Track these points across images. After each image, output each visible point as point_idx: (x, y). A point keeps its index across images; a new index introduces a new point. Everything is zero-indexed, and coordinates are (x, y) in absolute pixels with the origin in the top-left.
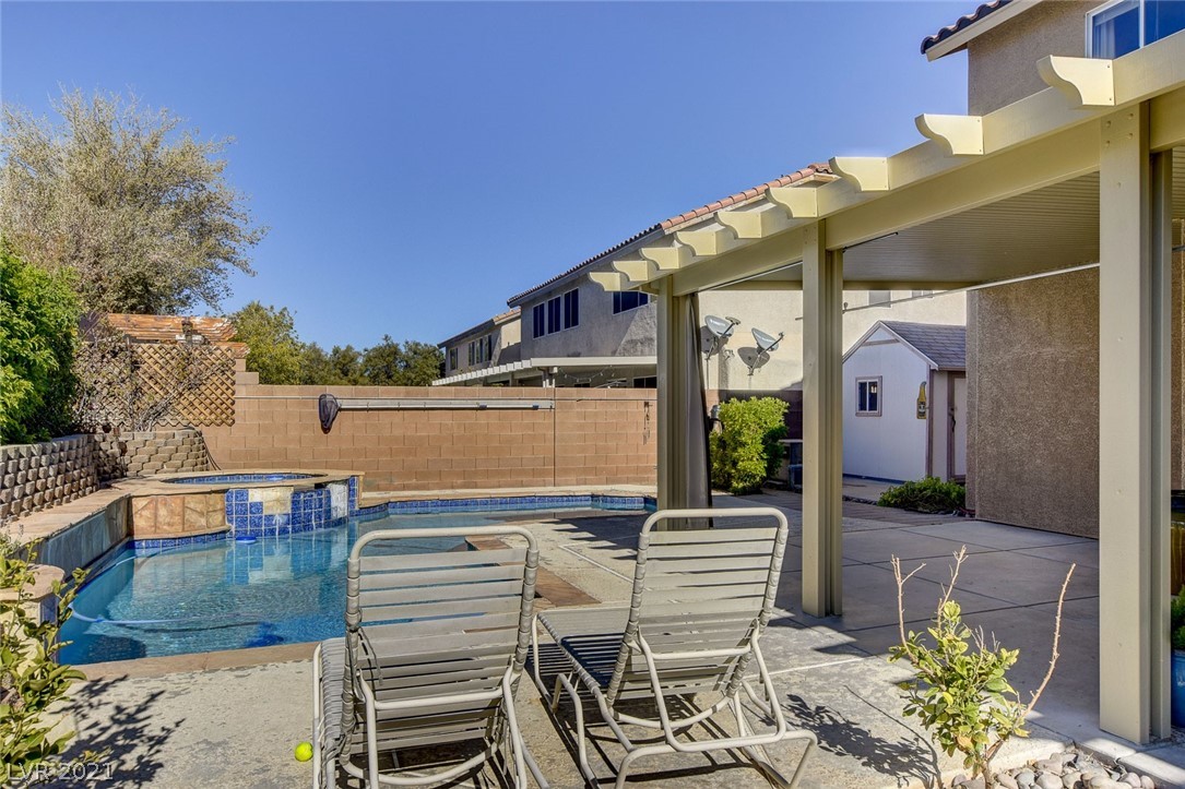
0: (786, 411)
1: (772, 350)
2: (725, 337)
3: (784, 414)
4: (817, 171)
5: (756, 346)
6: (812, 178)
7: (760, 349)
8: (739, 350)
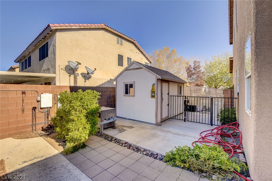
0: (99, 97)
1: (92, 74)
2: (76, 69)
3: (99, 99)
4: (106, 26)
5: (87, 73)
6: (104, 27)
7: (88, 73)
8: (81, 74)
